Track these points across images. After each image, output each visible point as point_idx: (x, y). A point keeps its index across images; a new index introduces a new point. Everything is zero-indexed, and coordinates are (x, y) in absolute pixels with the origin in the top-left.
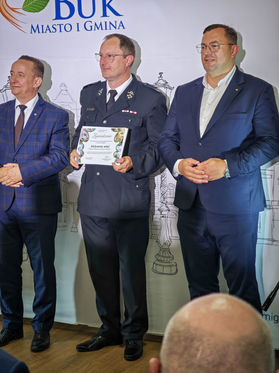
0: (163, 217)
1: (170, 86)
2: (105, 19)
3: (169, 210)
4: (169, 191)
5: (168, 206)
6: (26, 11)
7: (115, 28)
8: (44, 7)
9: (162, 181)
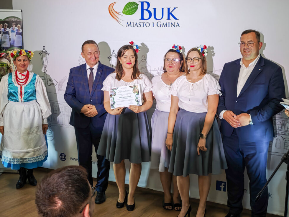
8: (135, 12)
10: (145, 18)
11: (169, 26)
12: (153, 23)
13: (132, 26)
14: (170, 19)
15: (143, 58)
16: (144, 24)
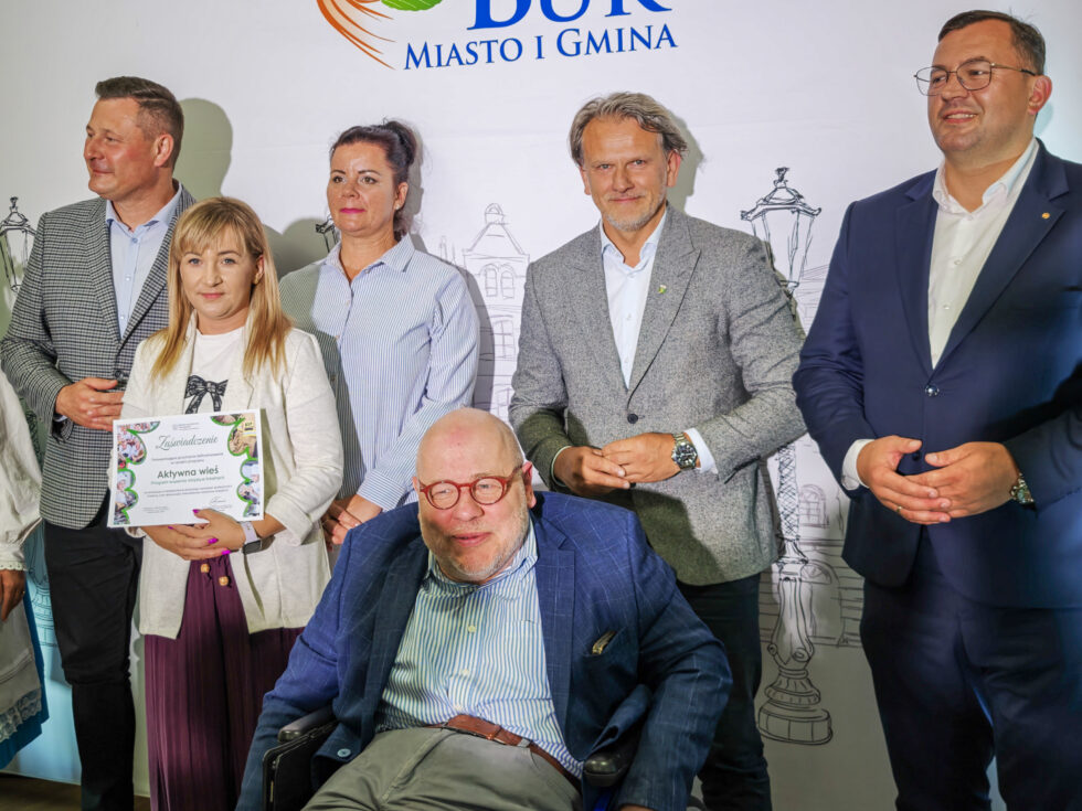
1: (809, 204)
3: (806, 562)
4: (803, 505)
6: (392, 6)
7: (648, 45)
10: (495, 16)
11: (620, 49)
12: (539, 38)
13: (434, 60)
14: (625, 9)
15: (491, 218)
16: (496, 48)
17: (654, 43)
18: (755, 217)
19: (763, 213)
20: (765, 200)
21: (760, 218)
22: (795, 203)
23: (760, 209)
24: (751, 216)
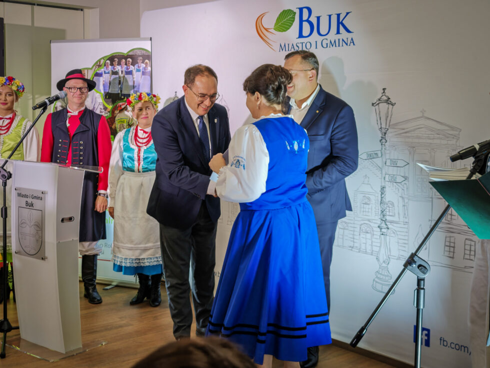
0: (382, 234)
1: (392, 101)
2: (339, 36)
3: (388, 228)
4: (388, 208)
5: (388, 223)
6: (276, 30)
7: (347, 44)
8: (290, 26)
9: (382, 198)
10: (304, 34)
12: (316, 42)
14: (340, 33)
17: (348, 44)
18: (376, 105)
19: (378, 104)
20: (379, 99)
21: (377, 106)
22: (388, 101)
23: (378, 102)
24: (375, 105)
